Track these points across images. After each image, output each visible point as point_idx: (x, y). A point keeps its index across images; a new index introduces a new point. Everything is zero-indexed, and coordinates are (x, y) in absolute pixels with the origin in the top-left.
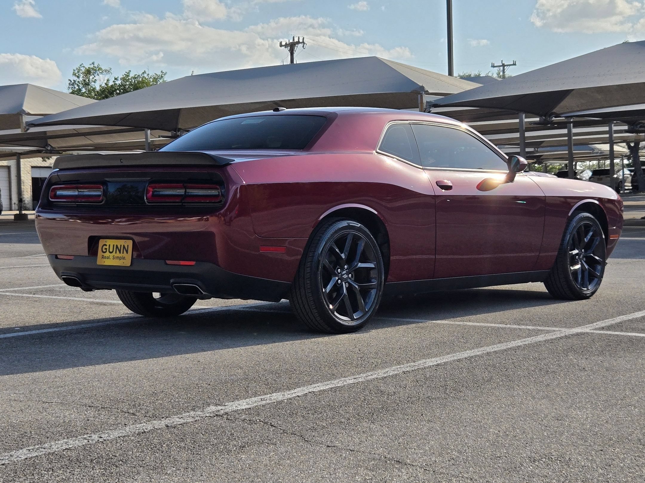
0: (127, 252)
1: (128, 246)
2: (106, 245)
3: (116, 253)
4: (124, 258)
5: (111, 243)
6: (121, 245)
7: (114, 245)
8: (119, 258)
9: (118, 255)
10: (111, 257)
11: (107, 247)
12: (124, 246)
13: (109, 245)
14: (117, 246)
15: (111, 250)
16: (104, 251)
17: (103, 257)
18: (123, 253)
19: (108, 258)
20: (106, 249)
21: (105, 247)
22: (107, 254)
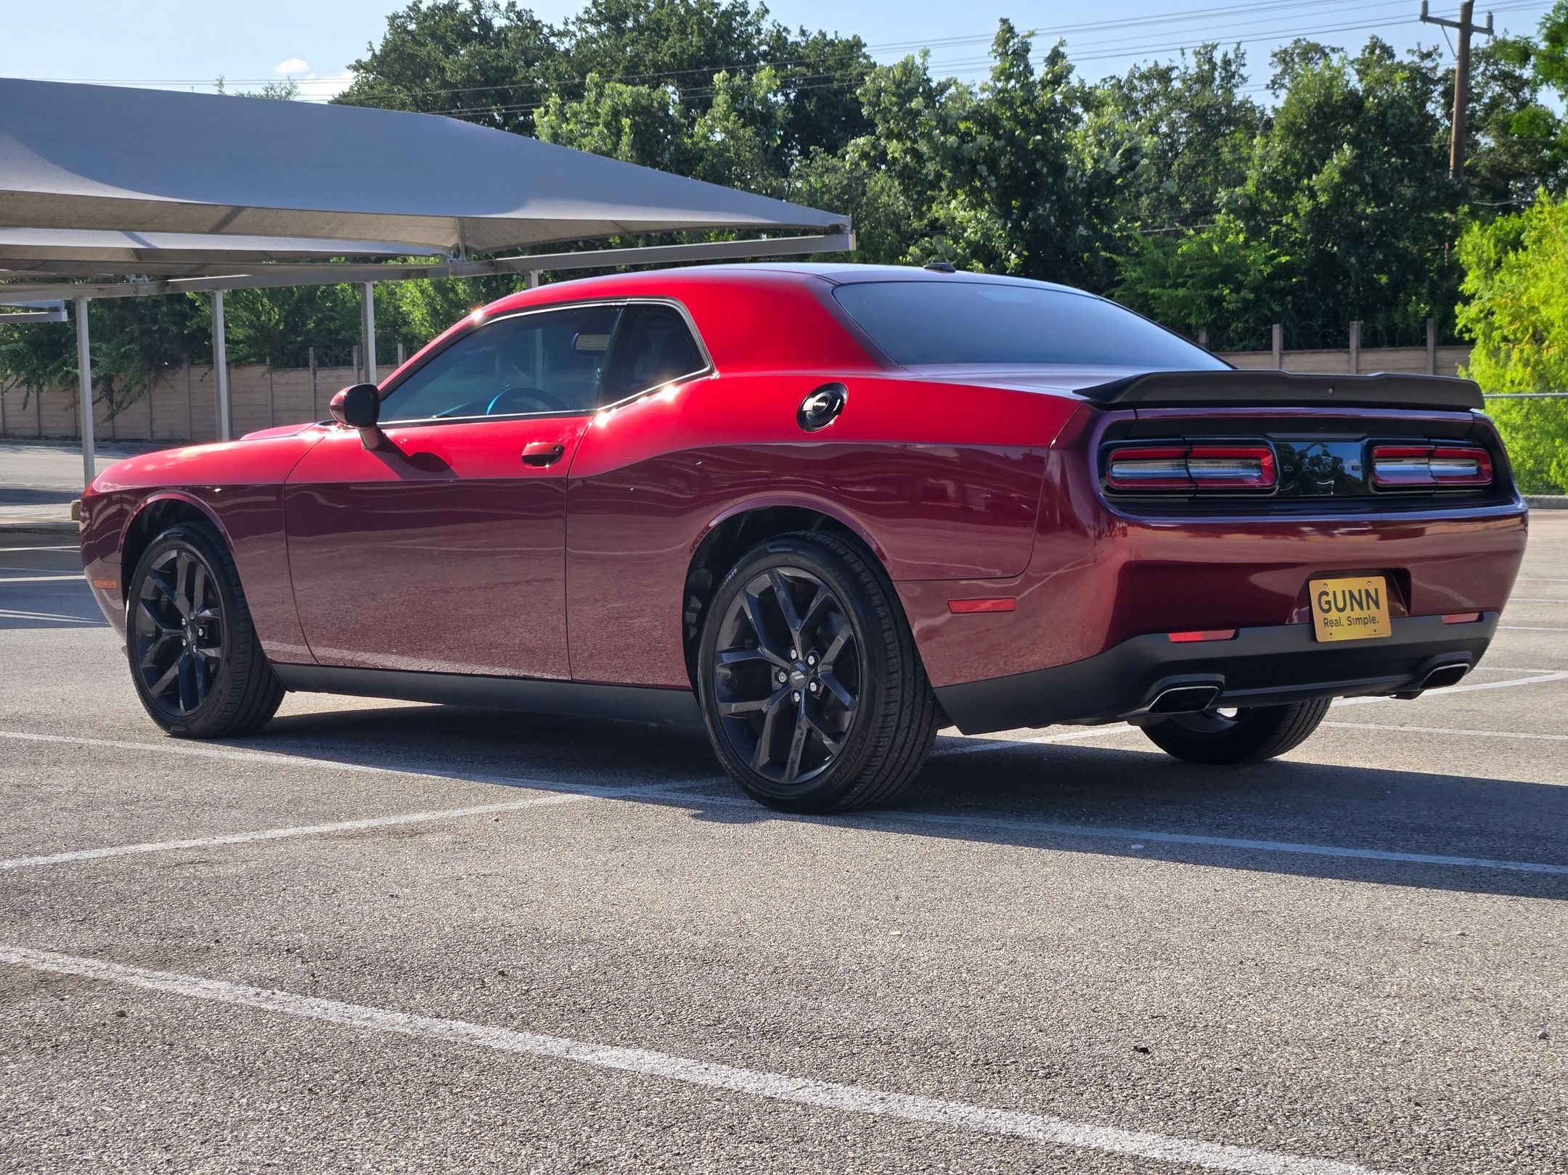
0: (1377, 604)
1: (1376, 590)
2: (1327, 594)
3: (1352, 610)
4: (1373, 620)
5: (1336, 586)
6: (1360, 591)
7: (1344, 592)
8: (1365, 621)
9: (1358, 613)
10: (1345, 621)
11: (1331, 598)
12: (1367, 591)
13: (1334, 593)
14: (1350, 592)
15: (1341, 605)
16: (1326, 607)
17: (1327, 623)
18: (1369, 608)
19: (1338, 623)
20: (1328, 602)
21: (1324, 598)
22: (1334, 615)
